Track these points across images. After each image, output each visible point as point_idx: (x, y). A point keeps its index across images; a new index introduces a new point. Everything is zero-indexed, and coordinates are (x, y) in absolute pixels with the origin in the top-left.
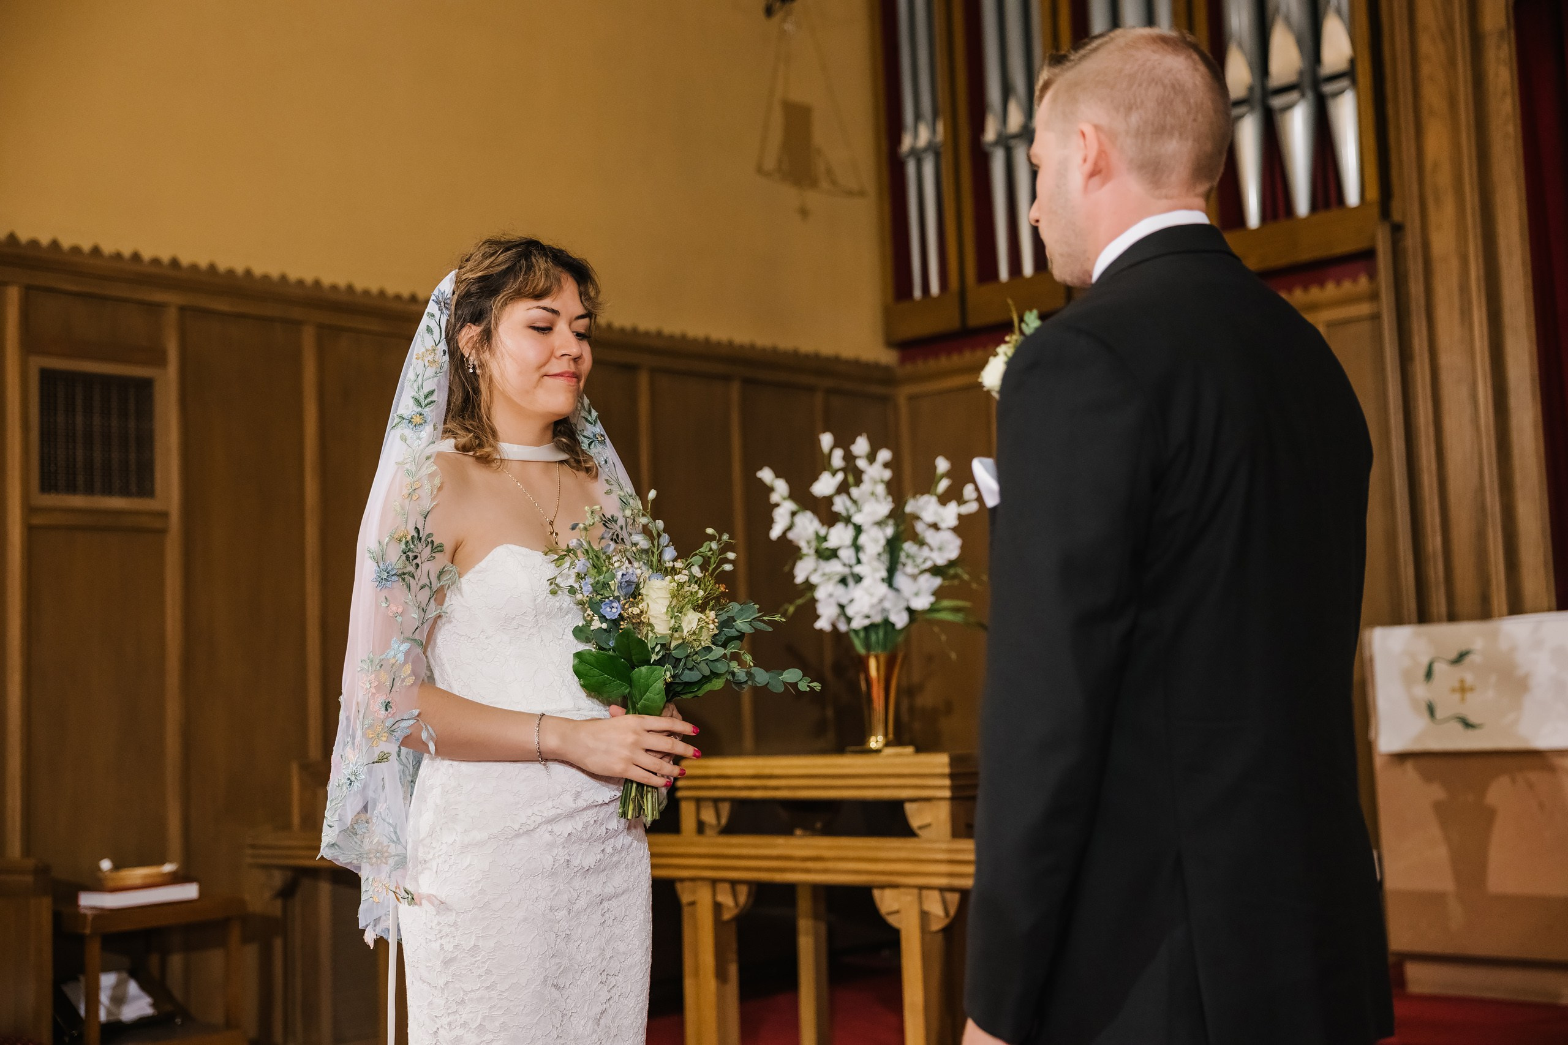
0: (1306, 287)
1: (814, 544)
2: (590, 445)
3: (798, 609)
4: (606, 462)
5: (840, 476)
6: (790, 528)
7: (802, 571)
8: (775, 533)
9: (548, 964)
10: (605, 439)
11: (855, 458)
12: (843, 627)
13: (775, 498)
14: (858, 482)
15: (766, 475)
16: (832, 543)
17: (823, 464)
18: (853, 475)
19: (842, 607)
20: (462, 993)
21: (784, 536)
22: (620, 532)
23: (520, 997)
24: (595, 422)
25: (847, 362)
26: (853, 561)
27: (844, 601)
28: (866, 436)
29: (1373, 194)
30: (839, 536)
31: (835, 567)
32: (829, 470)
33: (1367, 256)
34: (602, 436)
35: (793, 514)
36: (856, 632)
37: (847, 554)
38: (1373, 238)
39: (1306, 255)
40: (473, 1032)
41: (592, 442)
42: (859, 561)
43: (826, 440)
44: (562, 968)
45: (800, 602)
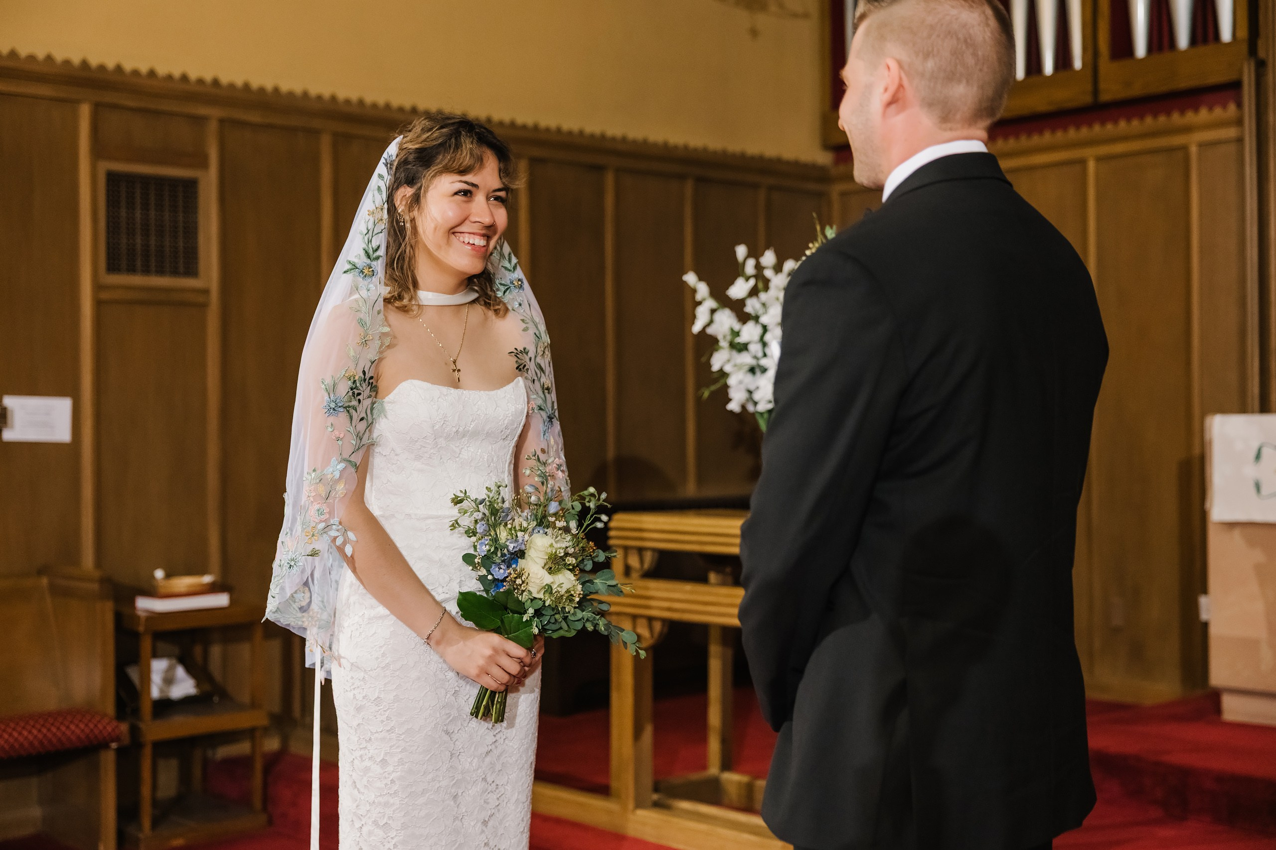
0: (1182, 112)
1: (729, 338)
2: (505, 292)
3: (712, 394)
4: (520, 305)
5: (752, 282)
6: (711, 322)
7: (718, 361)
8: (697, 328)
9: (438, 714)
10: (522, 282)
11: (764, 268)
12: (751, 408)
13: (698, 297)
14: (766, 288)
15: (690, 278)
16: (742, 339)
17: (737, 271)
18: (761, 284)
19: (750, 392)
20: (369, 734)
21: (703, 331)
22: (529, 363)
23: (414, 739)
24: (515, 268)
25: (788, 163)
26: (760, 354)
27: (752, 388)
28: (773, 250)
29: (1243, 33)
30: (749, 332)
31: (746, 359)
32: (743, 276)
33: (1235, 86)
34: (519, 280)
35: (713, 311)
36: (761, 414)
37: (755, 348)
38: (1241, 72)
39: (1183, 83)
40: (377, 764)
41: (507, 289)
42: (765, 355)
43: (741, 251)
44: (451, 718)
45: (713, 388)
